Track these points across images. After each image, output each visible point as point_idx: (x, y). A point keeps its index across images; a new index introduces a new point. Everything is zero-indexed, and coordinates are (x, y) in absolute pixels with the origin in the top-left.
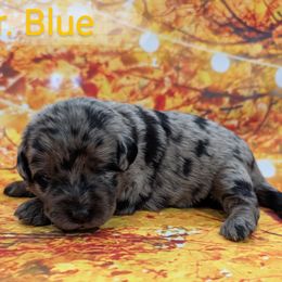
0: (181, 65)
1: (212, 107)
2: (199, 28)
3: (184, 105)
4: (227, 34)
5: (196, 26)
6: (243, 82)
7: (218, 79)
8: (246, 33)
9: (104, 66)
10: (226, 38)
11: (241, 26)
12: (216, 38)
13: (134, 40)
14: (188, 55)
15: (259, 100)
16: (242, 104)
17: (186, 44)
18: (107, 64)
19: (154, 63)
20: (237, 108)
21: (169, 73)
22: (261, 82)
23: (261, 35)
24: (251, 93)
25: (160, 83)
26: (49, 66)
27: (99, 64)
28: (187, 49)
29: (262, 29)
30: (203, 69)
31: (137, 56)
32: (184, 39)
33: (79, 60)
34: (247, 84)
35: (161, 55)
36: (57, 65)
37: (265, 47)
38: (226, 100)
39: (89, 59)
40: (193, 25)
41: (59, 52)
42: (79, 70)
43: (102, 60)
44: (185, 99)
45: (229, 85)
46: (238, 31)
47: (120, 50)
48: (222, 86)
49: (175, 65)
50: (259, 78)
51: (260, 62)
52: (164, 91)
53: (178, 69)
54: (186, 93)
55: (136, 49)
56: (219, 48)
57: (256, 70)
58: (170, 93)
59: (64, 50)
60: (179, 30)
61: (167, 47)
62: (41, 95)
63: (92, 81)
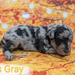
0: (39, 12)
1: (46, 22)
2: (45, 2)
3: (39, 22)
4: (52, 4)
5: (44, 2)
6: (55, 16)
7: (48, 15)
8: (57, 3)
9: (20, 13)
10: (51, 5)
11: (55, 1)
12: (49, 5)
13: (28, 6)
14: (41, 9)
15: (59, 21)
16: (54, 21)
17: (41, 7)
18: (21, 12)
19: (33, 12)
20: (53, 22)
21: (36, 14)
22: (59, 16)
23: (60, 4)
24: (57, 19)
25: (34, 16)
26: (7, 12)
27: (19, 12)
28: (41, 8)
29: (61, 2)
30: (45, 13)
31: (28, 10)
32: (40, 5)
33: (14, 11)
34: (55, 17)
35: (35, 9)
36: (9, 12)
37: (61, 7)
38: (50, 21)
39: (17, 11)
40: (43, 2)
41: (9, 9)
42: (14, 14)
43: (20, 11)
44: (40, 20)
45: (51, 17)
46: (54, 3)
47: (24, 8)
48: (49, 17)
49: (38, 12)
50: (59, 15)
51: (59, 11)
52: (35, 19)
53: (38, 13)
54: (40, 19)
55: (28, 8)
56: (49, 7)
57: (58, 13)
58: (36, 19)
59: (11, 9)
60: (39, 3)
61: (36, 7)
62: (5, 19)
63: (17, 16)
